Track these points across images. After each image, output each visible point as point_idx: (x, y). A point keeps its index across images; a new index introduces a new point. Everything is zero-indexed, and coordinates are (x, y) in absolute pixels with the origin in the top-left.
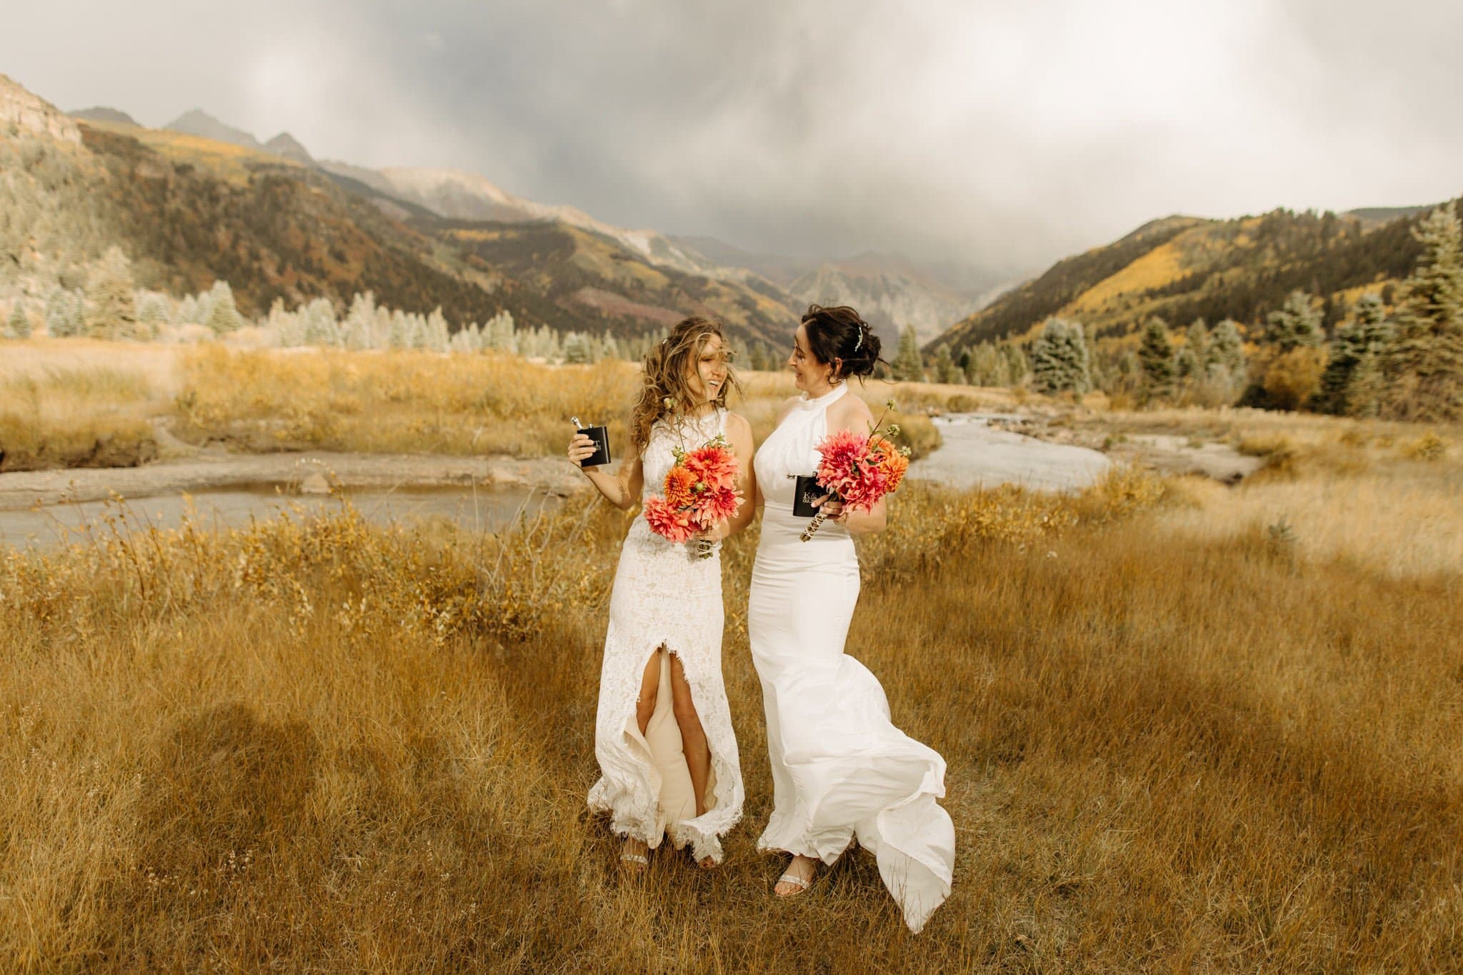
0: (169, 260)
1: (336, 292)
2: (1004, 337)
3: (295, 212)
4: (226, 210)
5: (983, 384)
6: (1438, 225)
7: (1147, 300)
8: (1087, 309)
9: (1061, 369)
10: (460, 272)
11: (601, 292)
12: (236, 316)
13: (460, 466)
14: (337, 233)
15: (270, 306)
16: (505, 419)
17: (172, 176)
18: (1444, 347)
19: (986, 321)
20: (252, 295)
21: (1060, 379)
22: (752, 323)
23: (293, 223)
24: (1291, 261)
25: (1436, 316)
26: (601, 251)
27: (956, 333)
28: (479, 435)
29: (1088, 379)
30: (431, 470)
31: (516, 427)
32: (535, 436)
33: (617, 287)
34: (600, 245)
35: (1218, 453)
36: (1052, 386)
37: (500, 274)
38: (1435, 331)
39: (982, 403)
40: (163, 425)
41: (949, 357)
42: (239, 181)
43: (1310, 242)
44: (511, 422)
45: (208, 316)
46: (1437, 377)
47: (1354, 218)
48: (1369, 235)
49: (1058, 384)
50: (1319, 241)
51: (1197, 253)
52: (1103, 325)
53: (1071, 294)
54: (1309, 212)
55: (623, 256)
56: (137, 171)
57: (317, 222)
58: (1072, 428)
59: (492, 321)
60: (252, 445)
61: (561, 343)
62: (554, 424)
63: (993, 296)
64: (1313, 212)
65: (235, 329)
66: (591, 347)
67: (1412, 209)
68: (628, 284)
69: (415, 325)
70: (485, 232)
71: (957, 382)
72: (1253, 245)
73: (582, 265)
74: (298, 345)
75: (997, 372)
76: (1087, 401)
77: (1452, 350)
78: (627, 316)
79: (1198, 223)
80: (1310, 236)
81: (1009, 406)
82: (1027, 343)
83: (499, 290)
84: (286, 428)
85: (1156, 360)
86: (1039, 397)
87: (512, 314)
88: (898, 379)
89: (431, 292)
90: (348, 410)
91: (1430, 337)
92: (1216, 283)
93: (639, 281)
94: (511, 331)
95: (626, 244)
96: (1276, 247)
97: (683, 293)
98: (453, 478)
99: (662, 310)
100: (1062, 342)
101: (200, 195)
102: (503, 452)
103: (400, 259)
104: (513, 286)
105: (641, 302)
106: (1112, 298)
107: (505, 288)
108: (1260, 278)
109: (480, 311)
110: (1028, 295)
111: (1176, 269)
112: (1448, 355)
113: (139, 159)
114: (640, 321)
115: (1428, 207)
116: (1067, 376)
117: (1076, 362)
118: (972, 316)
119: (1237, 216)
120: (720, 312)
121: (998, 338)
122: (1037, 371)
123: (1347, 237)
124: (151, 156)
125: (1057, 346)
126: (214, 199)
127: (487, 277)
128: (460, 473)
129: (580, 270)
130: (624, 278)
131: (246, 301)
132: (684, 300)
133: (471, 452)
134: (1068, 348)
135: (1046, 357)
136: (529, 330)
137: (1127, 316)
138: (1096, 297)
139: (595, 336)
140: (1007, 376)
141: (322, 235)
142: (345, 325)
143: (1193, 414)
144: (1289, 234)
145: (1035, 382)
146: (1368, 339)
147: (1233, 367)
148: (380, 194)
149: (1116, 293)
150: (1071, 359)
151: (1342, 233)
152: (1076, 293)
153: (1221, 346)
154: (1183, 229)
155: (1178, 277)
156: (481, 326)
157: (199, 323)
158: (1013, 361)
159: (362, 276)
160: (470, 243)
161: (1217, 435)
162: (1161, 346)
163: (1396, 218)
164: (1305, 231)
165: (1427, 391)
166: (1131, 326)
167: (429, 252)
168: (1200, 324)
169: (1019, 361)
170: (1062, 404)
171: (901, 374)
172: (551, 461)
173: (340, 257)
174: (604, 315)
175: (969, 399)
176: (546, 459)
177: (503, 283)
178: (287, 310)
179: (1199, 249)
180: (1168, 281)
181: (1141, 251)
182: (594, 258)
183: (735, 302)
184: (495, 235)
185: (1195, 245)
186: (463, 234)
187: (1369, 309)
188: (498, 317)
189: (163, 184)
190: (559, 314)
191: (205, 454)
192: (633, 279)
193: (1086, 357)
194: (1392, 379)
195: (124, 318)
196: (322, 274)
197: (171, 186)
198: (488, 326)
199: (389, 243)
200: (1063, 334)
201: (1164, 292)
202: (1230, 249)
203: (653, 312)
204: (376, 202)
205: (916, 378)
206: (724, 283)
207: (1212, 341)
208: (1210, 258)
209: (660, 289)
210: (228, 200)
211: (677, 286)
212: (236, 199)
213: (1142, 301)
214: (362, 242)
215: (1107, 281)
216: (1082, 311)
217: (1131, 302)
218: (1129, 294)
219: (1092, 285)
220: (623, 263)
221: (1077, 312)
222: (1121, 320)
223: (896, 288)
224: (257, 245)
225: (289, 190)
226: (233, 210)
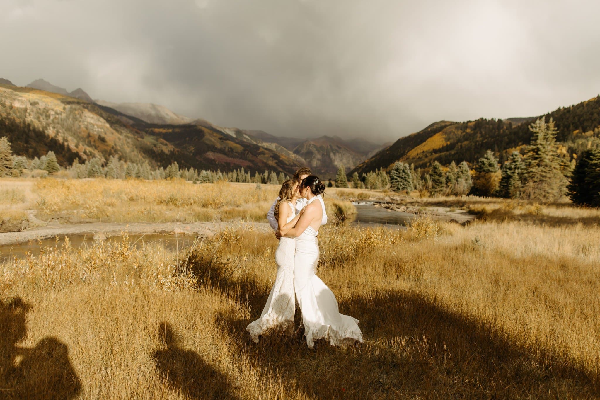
0: (27, 142)
1: (101, 154)
2: (379, 170)
3: (83, 122)
4: (53, 121)
5: (371, 189)
6: (538, 125)
7: (433, 153)
8: (411, 158)
9: (401, 182)
10: (155, 146)
11: (216, 154)
12: (58, 165)
13: (160, 228)
14: (102, 130)
15: (73, 161)
16: (178, 207)
17: (29, 106)
18: (542, 171)
19: (372, 163)
20: (64, 156)
21: (401, 186)
22: (278, 165)
23: (82, 126)
24: (487, 138)
25: (539, 160)
26: (215, 136)
27: (360, 167)
28: (168, 214)
29: (412, 185)
30: (148, 229)
31: (183, 210)
32: (191, 214)
33: (221, 151)
34: (215, 134)
35: (462, 213)
36: (398, 189)
37: (173, 147)
38: (538, 165)
39: (371, 196)
40: (32, 213)
41: (358, 178)
42: (58, 109)
43: (494, 131)
44: (181, 208)
45: (45, 166)
46: (540, 182)
47: (509, 121)
48: (515, 128)
49: (401, 188)
50: (497, 130)
51: (451, 136)
52: (417, 164)
53: (404, 152)
54: (492, 119)
55: (225, 137)
56: (13, 105)
57: (93, 125)
58: (406, 205)
59: (169, 166)
60: (70, 220)
61: (199, 175)
62: (199, 209)
63: (374, 153)
64: (494, 120)
65: (57, 171)
66: (212, 176)
67: (530, 118)
68: (227, 149)
69: (136, 168)
70: (166, 129)
71: (361, 188)
72: (472, 132)
73: (207, 142)
74: (85, 177)
75: (377, 183)
76: (411, 194)
77: (545, 172)
78: (226, 163)
79: (452, 124)
80: (493, 128)
81: (382, 197)
82: (388, 171)
83: (172, 153)
84: (85, 213)
85: (437, 177)
86: (393, 193)
87: (178, 163)
88: (337, 187)
89: (143, 154)
90: (112, 205)
91: (537, 167)
92: (460, 147)
93: (231, 148)
94: (178, 170)
95: (226, 133)
96: (481, 133)
97: (249, 153)
98: (157, 232)
99: (241, 160)
100: (402, 171)
101: (42, 115)
102: (178, 221)
103: (129, 140)
104: (178, 151)
105: (232, 157)
106: (420, 153)
107: (175, 152)
108: (476, 145)
109: (164, 162)
110: (387, 152)
111: (444, 142)
112: (544, 174)
113: (14, 99)
114: (232, 165)
115: (536, 117)
116: (404, 184)
117: (407, 179)
118: (366, 161)
119: (466, 121)
120: (265, 161)
121: (377, 169)
122: (392, 183)
123: (507, 129)
124: (20, 98)
125: (399, 173)
126: (48, 116)
127: (167, 148)
128: (160, 230)
129: (207, 144)
131: (61, 159)
132: (250, 156)
133: (165, 221)
134: (404, 173)
135: (395, 177)
136: (185, 170)
137: (426, 160)
138: (414, 153)
139: (213, 172)
140: (381, 185)
141: (95, 131)
142: (106, 168)
143: (452, 198)
144: (486, 127)
145: (391, 187)
146: (515, 168)
147: (466, 180)
148: (120, 114)
149: (422, 151)
150: (405, 178)
151: (505, 127)
152: (406, 151)
153: (462, 172)
154: (446, 126)
155: (445, 145)
156: (165, 168)
157: (40, 169)
158: (383, 179)
159: (113, 148)
160: (160, 134)
161: (461, 207)
162: (439, 172)
163: (524, 121)
164: (491, 126)
165: (537, 188)
166: (428, 164)
167: (142, 137)
168: (453, 164)
169: (385, 179)
170: (402, 196)
171: (339, 185)
172: (198, 224)
173: (103, 140)
174: (217, 163)
175: (366, 194)
176: (196, 223)
177: (174, 150)
178: (79, 163)
179: (452, 133)
180: (441, 146)
181: (431, 135)
182: (212, 139)
183: (271, 157)
184: (170, 130)
185: (451, 132)
186: (157, 130)
187: (515, 157)
188: (173, 164)
189: (26, 110)
190: (198, 163)
191: (50, 225)
192: (229, 148)
193: (411, 177)
194: (524, 184)
195: (7, 167)
196: (96, 147)
197: (28, 111)
198: (168, 169)
199: (125, 134)
200: (402, 168)
201: (440, 150)
202: (464, 133)
203: (237, 161)
204: (120, 117)
205: (345, 186)
206: (266, 149)
207: (459, 170)
208: (457, 137)
209: (240, 152)
210: (54, 117)
211: (247, 150)
212: (57, 116)
213: (432, 154)
214: (113, 134)
215: (418, 147)
216: (409, 158)
217: (428, 155)
218: (426, 151)
219: (413, 148)
220: (224, 141)
221: (407, 159)
222: (424, 161)
223: (336, 150)
224: (66, 135)
225: (81, 112)
226: (56, 121)
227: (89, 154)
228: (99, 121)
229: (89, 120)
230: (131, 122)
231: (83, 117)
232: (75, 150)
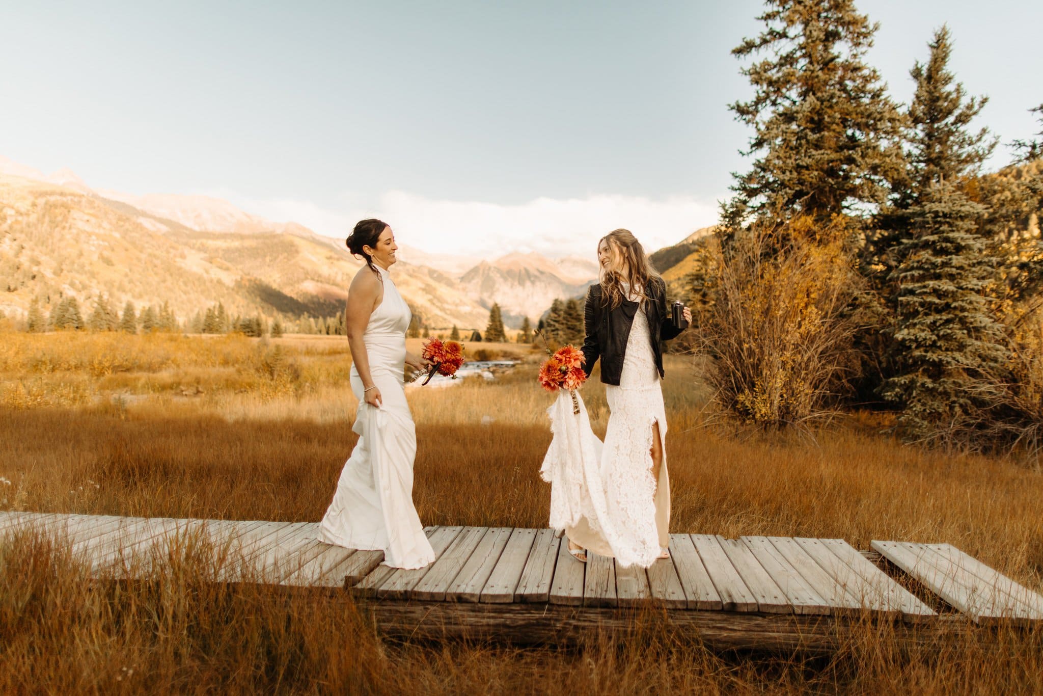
3: (71, 228)
4: (11, 227)
10: (207, 272)
11: (320, 284)
14: (106, 244)
22: (433, 303)
23: (68, 237)
26: (319, 254)
33: (331, 280)
34: (319, 249)
37: (239, 272)
42: (24, 206)
55: (336, 256)
57: (89, 235)
68: (340, 277)
70: (229, 241)
73: (304, 264)
78: (339, 301)
83: (239, 284)
89: (183, 287)
93: (347, 275)
95: (338, 249)
103: (157, 262)
104: (250, 280)
107: (243, 282)
120: (409, 296)
127: (229, 275)
129: (303, 268)
130: (336, 273)
141: (93, 245)
148: (144, 214)
159: (126, 275)
160: (217, 250)
167: (183, 257)
173: (108, 262)
174: (322, 300)
177: (242, 279)
182: (314, 259)
183: (421, 289)
184: (236, 244)
186: (211, 243)
190: (286, 301)
192: (344, 274)
196: (93, 275)
199: (149, 251)
204: (141, 220)
206: (412, 275)
210: (13, 219)
212: (20, 218)
214: (127, 250)
215: (670, 270)
220: (335, 262)
223: (536, 277)
224: (36, 253)
225: (66, 211)
226: (17, 227)
227: (80, 286)
228: (100, 226)
229: (81, 225)
230: (164, 228)
231: (70, 220)
232: (52, 279)
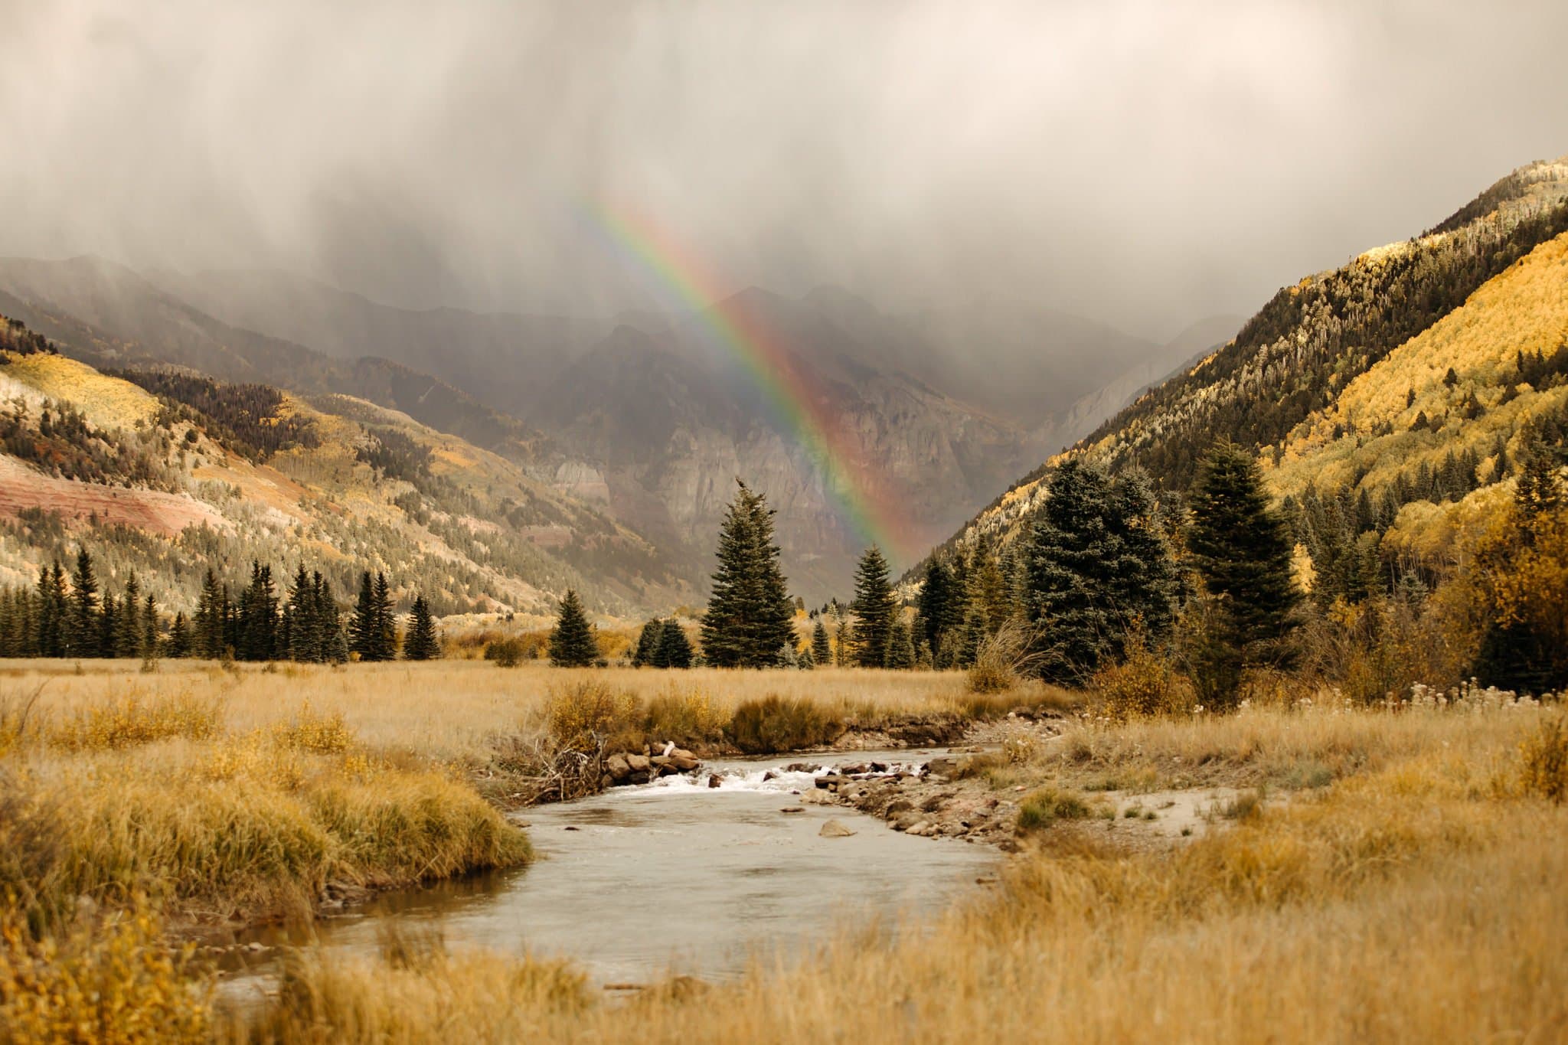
7: (1525, 387)
52: (1409, 468)
53: (1319, 383)
55: (17, 331)
68: (34, 415)
78: (32, 516)
93: (65, 408)
97: (202, 439)
105: (75, 469)
106: (1432, 387)
114: (76, 529)
120: (319, 489)
132: (207, 460)
137: (1476, 435)
149: (1441, 373)
152: (1332, 380)
166: (1488, 465)
192: (47, 404)
209: (132, 430)
211: (185, 416)
213: (1511, 395)
215: (1412, 341)
216: (1352, 428)
217: (1480, 397)
218: (1473, 375)
219: (1373, 360)
220: (16, 359)
221: (1338, 433)
222: (1458, 448)
